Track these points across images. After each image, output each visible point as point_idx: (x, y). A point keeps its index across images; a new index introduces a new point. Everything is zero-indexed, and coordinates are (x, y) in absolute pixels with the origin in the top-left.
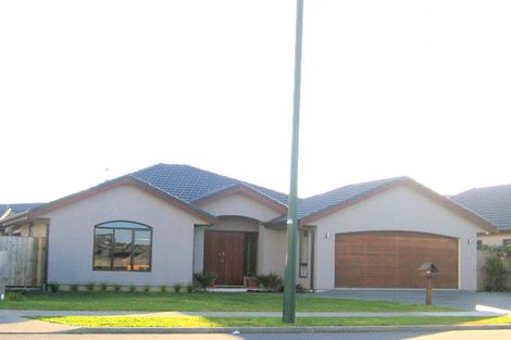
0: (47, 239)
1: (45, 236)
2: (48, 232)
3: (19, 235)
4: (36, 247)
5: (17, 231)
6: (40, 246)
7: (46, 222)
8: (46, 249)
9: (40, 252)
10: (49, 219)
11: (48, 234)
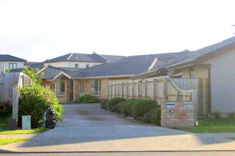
0: (209, 80)
1: (207, 77)
2: (209, 74)
3: (180, 77)
4: (201, 86)
5: (179, 74)
6: (204, 86)
7: (208, 68)
8: (209, 87)
9: (204, 89)
10: (210, 65)
11: (209, 76)
